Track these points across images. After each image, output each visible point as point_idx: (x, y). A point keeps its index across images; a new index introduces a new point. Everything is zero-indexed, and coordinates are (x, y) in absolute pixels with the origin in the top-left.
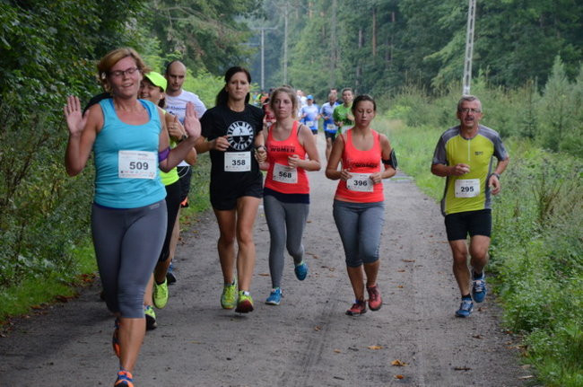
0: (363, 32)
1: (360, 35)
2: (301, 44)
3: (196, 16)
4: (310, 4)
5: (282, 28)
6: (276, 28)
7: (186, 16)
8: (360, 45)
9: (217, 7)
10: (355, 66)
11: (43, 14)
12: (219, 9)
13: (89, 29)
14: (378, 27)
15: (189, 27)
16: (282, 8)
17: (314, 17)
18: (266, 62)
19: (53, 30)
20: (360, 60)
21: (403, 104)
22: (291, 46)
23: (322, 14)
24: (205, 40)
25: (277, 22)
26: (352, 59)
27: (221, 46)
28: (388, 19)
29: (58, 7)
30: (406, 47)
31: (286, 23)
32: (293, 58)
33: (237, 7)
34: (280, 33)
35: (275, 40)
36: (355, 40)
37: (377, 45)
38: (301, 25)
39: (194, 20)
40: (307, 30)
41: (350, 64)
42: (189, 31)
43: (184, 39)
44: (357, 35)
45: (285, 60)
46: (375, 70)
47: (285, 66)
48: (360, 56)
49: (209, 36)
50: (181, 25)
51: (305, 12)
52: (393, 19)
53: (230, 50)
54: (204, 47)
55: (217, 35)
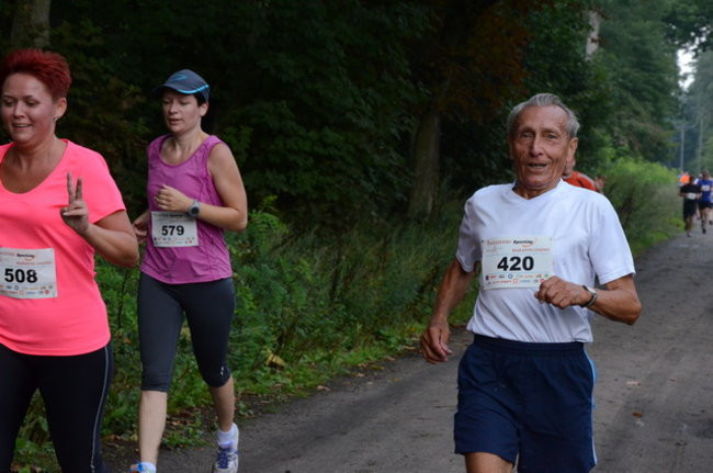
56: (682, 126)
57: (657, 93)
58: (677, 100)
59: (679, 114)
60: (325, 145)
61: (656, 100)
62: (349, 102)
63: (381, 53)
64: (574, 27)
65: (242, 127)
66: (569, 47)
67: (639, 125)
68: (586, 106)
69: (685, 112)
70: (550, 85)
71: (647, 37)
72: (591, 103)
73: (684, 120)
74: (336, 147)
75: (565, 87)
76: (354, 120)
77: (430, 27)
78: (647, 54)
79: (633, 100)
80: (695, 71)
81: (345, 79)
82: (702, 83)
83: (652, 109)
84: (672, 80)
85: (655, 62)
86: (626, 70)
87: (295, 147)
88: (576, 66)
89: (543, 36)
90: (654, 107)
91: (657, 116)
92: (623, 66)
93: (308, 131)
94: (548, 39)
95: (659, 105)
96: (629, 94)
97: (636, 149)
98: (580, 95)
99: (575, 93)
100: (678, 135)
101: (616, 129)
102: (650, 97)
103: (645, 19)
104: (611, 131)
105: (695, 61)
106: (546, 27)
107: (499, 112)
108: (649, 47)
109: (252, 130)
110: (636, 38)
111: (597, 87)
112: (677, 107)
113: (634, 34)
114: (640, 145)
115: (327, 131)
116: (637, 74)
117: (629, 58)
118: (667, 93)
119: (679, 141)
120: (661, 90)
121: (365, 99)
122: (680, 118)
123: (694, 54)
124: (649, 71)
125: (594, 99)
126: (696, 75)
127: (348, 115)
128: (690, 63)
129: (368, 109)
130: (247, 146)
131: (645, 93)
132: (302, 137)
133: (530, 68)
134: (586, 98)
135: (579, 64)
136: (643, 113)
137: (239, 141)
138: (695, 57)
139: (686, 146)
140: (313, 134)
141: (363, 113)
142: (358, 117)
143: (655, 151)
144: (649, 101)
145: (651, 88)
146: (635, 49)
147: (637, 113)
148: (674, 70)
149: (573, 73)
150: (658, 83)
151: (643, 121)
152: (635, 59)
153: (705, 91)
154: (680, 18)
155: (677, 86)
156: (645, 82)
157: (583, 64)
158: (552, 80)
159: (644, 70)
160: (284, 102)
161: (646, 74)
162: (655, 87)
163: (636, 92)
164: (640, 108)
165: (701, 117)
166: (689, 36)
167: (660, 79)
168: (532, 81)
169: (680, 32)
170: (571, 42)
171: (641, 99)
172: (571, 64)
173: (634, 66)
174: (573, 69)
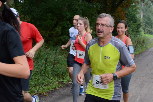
12: (151, 27)
13: (136, 29)
15: (147, 29)
19: (132, 29)
39: (148, 29)
53: (152, 32)
54: (149, 31)
61: (151, 25)
65: (60, 26)
66: (135, 15)
67: (149, 29)
71: (150, 16)
75: (134, 22)
78: (150, 18)
79: (148, 25)
86: (147, 21)
94: (131, 14)
99: (136, 23)
103: (150, 13)
106: (131, 12)
108: (150, 17)
110: (148, 16)
113: (148, 15)
116: (148, 21)
125: (139, 24)
130: (61, 30)
131: (150, 24)
135: (137, 18)
136: (149, 27)
137: (59, 29)
143: (151, 33)
145: (151, 24)
146: (148, 18)
147: (148, 27)
152: (148, 19)
158: (131, 21)
159: (149, 21)
162: (151, 23)
163: (148, 24)
164: (149, 26)
172: (135, 18)
173: (148, 20)
174: (135, 19)
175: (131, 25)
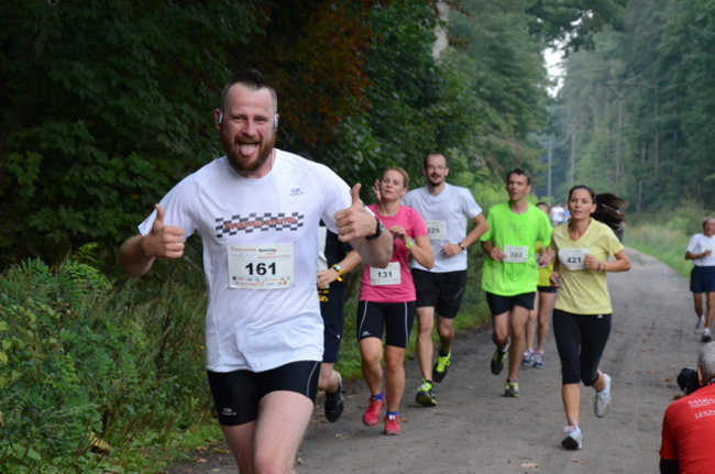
0: (647, 148)
1: (644, 150)
2: (587, 160)
3: (496, 135)
4: (596, 121)
5: (569, 143)
6: (563, 143)
7: (486, 134)
8: (643, 161)
9: (514, 126)
10: (638, 180)
11: (396, 143)
12: (516, 129)
14: (660, 144)
15: (489, 145)
16: (569, 125)
17: (600, 133)
18: (553, 175)
19: (403, 155)
20: (644, 175)
21: (682, 216)
22: (577, 160)
23: (608, 130)
24: (503, 157)
25: (564, 137)
26: (635, 173)
27: (517, 162)
28: (670, 137)
29: (407, 137)
30: (686, 163)
31: (574, 138)
32: (579, 172)
33: (530, 126)
34: (567, 147)
35: (562, 155)
36: (638, 156)
37: (659, 161)
38: (586, 141)
39: (493, 138)
40: (592, 146)
41: (633, 179)
42: (488, 148)
43: (484, 155)
44: (640, 150)
45: (570, 173)
46: (657, 185)
47: (572, 179)
48: (643, 171)
49: (506, 153)
50: (482, 143)
51: (590, 127)
52: (676, 137)
54: (501, 163)
55: (513, 152)
56: (549, 143)
57: (520, 101)
58: (544, 112)
59: (547, 128)
60: (132, 175)
61: (519, 111)
62: (161, 122)
63: (198, 60)
64: (424, 23)
65: (28, 153)
66: (419, 49)
67: (499, 142)
68: (442, 122)
69: (553, 125)
70: (396, 95)
71: (508, 32)
72: (446, 118)
73: (553, 135)
74: (145, 178)
75: (415, 97)
76: (167, 144)
77: (258, 30)
78: (508, 54)
79: (491, 112)
80: (565, 74)
81: (155, 93)
82: (574, 89)
83: (515, 123)
84: (539, 86)
85: (517, 64)
86: (482, 74)
87: (94, 177)
88: (428, 73)
89: (386, 35)
90: (517, 119)
91: (521, 131)
92: (479, 69)
93: (110, 158)
94: (393, 38)
95: (524, 117)
96: (487, 103)
97: (496, 172)
98: (434, 109)
99: (427, 106)
100: (545, 154)
101: (471, 147)
102: (513, 108)
103: (505, 10)
104: (465, 150)
105: (564, 61)
106: (391, 24)
107: (336, 131)
108: (510, 45)
109: (41, 157)
110: (493, 34)
111: (453, 99)
112: (545, 119)
113: (492, 29)
114: (500, 167)
115: (134, 157)
116: (495, 79)
117: (486, 59)
118: (534, 102)
119: (546, 161)
120: (524, 99)
121: (179, 118)
122: (548, 132)
123: (563, 53)
124: (510, 75)
125: (450, 113)
126: (566, 79)
127: (161, 138)
128: (558, 64)
129: (184, 131)
130: (36, 177)
131: (505, 103)
132: (103, 165)
133: (370, 75)
134: (441, 111)
135: (432, 70)
136: (504, 127)
137: (25, 171)
138: (564, 57)
139: (553, 168)
140: (116, 162)
141: (178, 135)
142: (172, 141)
144: (510, 111)
145: (513, 97)
146: (493, 48)
147: (496, 127)
148: (541, 74)
149: (423, 81)
150: (522, 90)
151: (504, 138)
152: (493, 61)
153: (576, 99)
154: (547, 9)
155: (545, 94)
156: (505, 89)
157: (436, 69)
158: (398, 90)
159: (504, 73)
160: (81, 123)
161: (508, 79)
162: (518, 94)
163: (494, 101)
164: (499, 121)
165: (572, 129)
166: (559, 32)
167: (525, 85)
168: (374, 91)
169: (548, 26)
170: (420, 42)
171: (501, 110)
172: (421, 70)
173: (493, 68)
174: (424, 76)
175: (393, 123)
